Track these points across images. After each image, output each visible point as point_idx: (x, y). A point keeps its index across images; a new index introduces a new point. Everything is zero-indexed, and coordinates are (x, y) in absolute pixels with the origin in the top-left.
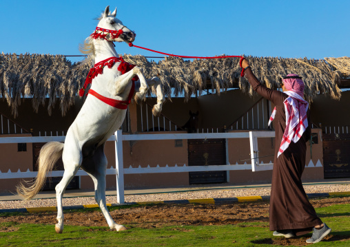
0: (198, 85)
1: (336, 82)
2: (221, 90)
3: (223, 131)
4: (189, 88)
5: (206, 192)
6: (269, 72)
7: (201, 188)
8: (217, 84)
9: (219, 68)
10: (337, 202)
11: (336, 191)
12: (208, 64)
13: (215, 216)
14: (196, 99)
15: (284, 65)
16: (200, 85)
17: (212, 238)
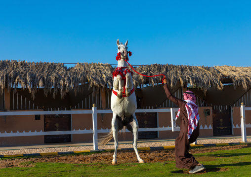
0: (141, 81)
1: (220, 80)
2: (155, 84)
3: (156, 108)
4: (136, 83)
5: (145, 143)
6: (182, 74)
7: (143, 141)
8: (152, 80)
9: (153, 71)
10: (220, 149)
11: (220, 143)
12: (147, 69)
13: (151, 157)
14: (140, 89)
15: (191, 70)
16: (142, 81)
17: (149, 170)
